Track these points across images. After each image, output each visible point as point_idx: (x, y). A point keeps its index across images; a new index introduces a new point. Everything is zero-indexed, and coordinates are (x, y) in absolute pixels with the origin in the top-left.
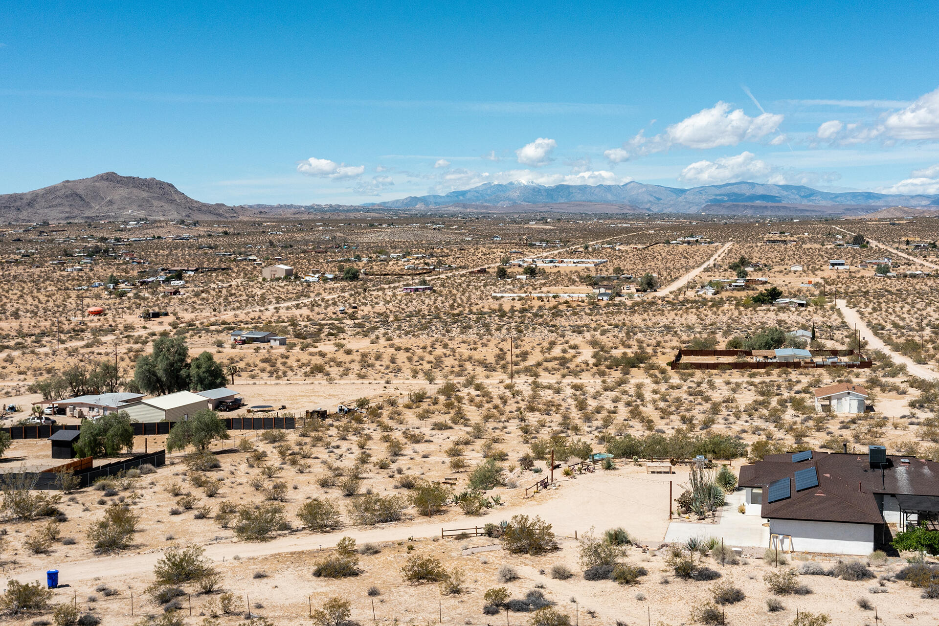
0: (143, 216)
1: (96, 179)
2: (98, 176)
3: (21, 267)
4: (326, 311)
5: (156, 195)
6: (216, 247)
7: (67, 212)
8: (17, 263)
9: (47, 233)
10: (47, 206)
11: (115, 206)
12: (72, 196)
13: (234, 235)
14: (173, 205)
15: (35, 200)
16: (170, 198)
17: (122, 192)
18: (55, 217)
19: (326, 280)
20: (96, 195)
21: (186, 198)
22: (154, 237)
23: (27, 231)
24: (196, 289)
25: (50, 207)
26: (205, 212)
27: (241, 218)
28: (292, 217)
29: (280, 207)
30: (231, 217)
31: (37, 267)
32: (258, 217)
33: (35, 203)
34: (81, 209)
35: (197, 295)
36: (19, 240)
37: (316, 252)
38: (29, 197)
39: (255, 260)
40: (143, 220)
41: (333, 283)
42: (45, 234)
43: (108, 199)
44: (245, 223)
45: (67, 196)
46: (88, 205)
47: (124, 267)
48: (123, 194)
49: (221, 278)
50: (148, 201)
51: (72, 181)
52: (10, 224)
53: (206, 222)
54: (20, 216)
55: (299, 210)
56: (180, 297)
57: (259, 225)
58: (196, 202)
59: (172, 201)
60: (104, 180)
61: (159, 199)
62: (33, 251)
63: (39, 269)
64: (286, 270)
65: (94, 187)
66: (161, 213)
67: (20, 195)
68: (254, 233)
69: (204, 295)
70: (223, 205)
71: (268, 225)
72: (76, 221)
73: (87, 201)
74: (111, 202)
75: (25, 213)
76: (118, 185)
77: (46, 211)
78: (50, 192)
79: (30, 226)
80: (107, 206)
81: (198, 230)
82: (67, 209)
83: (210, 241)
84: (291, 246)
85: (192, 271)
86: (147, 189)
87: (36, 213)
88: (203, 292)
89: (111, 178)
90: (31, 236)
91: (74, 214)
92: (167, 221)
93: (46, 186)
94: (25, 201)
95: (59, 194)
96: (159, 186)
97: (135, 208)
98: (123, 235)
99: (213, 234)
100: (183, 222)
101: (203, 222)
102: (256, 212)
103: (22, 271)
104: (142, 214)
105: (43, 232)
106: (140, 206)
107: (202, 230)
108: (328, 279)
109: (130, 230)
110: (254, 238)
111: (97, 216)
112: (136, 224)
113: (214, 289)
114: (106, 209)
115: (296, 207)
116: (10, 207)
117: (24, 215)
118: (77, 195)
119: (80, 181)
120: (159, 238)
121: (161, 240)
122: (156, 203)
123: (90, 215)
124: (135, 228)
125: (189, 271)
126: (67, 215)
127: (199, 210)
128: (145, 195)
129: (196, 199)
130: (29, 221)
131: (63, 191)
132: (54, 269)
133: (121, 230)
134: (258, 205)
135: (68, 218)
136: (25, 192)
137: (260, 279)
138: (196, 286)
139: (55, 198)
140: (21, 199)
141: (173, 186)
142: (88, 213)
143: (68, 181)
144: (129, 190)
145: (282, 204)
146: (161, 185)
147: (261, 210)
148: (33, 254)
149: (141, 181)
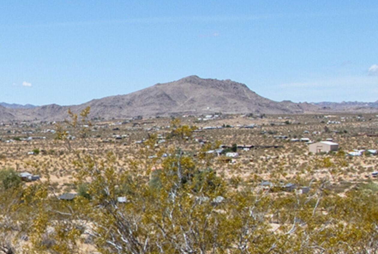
0: (218, 112)
1: (181, 81)
2: (183, 79)
3: (113, 145)
4: (359, 175)
5: (230, 94)
6: (276, 133)
7: (157, 110)
8: (111, 142)
9: (139, 124)
10: (142, 104)
11: (196, 104)
12: (162, 96)
13: (294, 124)
14: (245, 103)
15: (133, 100)
16: (243, 96)
17: (202, 91)
18: (147, 113)
19: (368, 154)
20: (181, 95)
21: (257, 96)
22: (224, 126)
23: (125, 123)
24: (246, 159)
25: (144, 105)
26: (272, 108)
27: (305, 112)
28: (354, 112)
29: (345, 103)
30: (297, 112)
31: (125, 145)
32: (322, 112)
33: (133, 102)
34: (169, 106)
35: (245, 163)
36: (117, 129)
37: (368, 136)
38: (128, 97)
39: (307, 141)
40: (217, 114)
41: (375, 157)
42: (138, 125)
43: (191, 97)
44: (307, 116)
45: (158, 97)
46: (174, 103)
47: (193, 145)
48: (203, 94)
49: (271, 152)
50: (223, 99)
51: (163, 84)
52: (113, 119)
53: (272, 115)
54: (122, 113)
55: (362, 106)
56: (231, 164)
57: (320, 117)
58: (265, 99)
59: (244, 99)
60: (188, 82)
61: (232, 97)
62: (125, 136)
63: (125, 147)
64: (332, 146)
65: (179, 88)
66: (234, 109)
67: (122, 96)
68: (313, 123)
69: (252, 163)
70: (290, 102)
71: (328, 118)
72: (164, 116)
73: (174, 99)
74: (193, 100)
75: (125, 110)
76: (199, 86)
77: (141, 108)
78: (145, 92)
79: (128, 120)
80: (189, 104)
81: (264, 121)
82: (158, 107)
83: (271, 129)
84: (345, 132)
85: (248, 147)
86: (223, 89)
87: (134, 110)
88: (251, 161)
89: (193, 80)
90: (128, 127)
91: (163, 111)
92: (238, 114)
93: (141, 89)
94: (126, 101)
95: (152, 94)
96: (233, 86)
97: (213, 105)
98: (199, 126)
99: (276, 124)
100: (251, 115)
101: (269, 115)
102: (320, 107)
103: (113, 148)
104: (218, 110)
105: (137, 124)
106: (216, 103)
107: (266, 121)
108: (370, 153)
109: (205, 122)
110: (313, 126)
111: (181, 113)
112: (211, 117)
113: (262, 159)
114: (188, 106)
115: (360, 104)
116: (114, 106)
117: (124, 112)
118: (166, 95)
119: (169, 84)
120: (228, 126)
121: (229, 128)
122: (230, 100)
123: (176, 112)
124: (211, 121)
125: (245, 147)
126: (157, 112)
127: (268, 106)
128: (221, 94)
129: (265, 97)
130: (128, 117)
131: (155, 92)
132: (137, 146)
133: (198, 122)
134: (324, 103)
135: (158, 114)
136: (126, 94)
137: (306, 154)
138: (247, 157)
139: (149, 98)
140: (123, 99)
141: (246, 86)
142: (174, 110)
143: (159, 84)
144: (207, 90)
145: (346, 101)
146: (235, 85)
147: (325, 106)
148: (125, 137)
149: (218, 82)
